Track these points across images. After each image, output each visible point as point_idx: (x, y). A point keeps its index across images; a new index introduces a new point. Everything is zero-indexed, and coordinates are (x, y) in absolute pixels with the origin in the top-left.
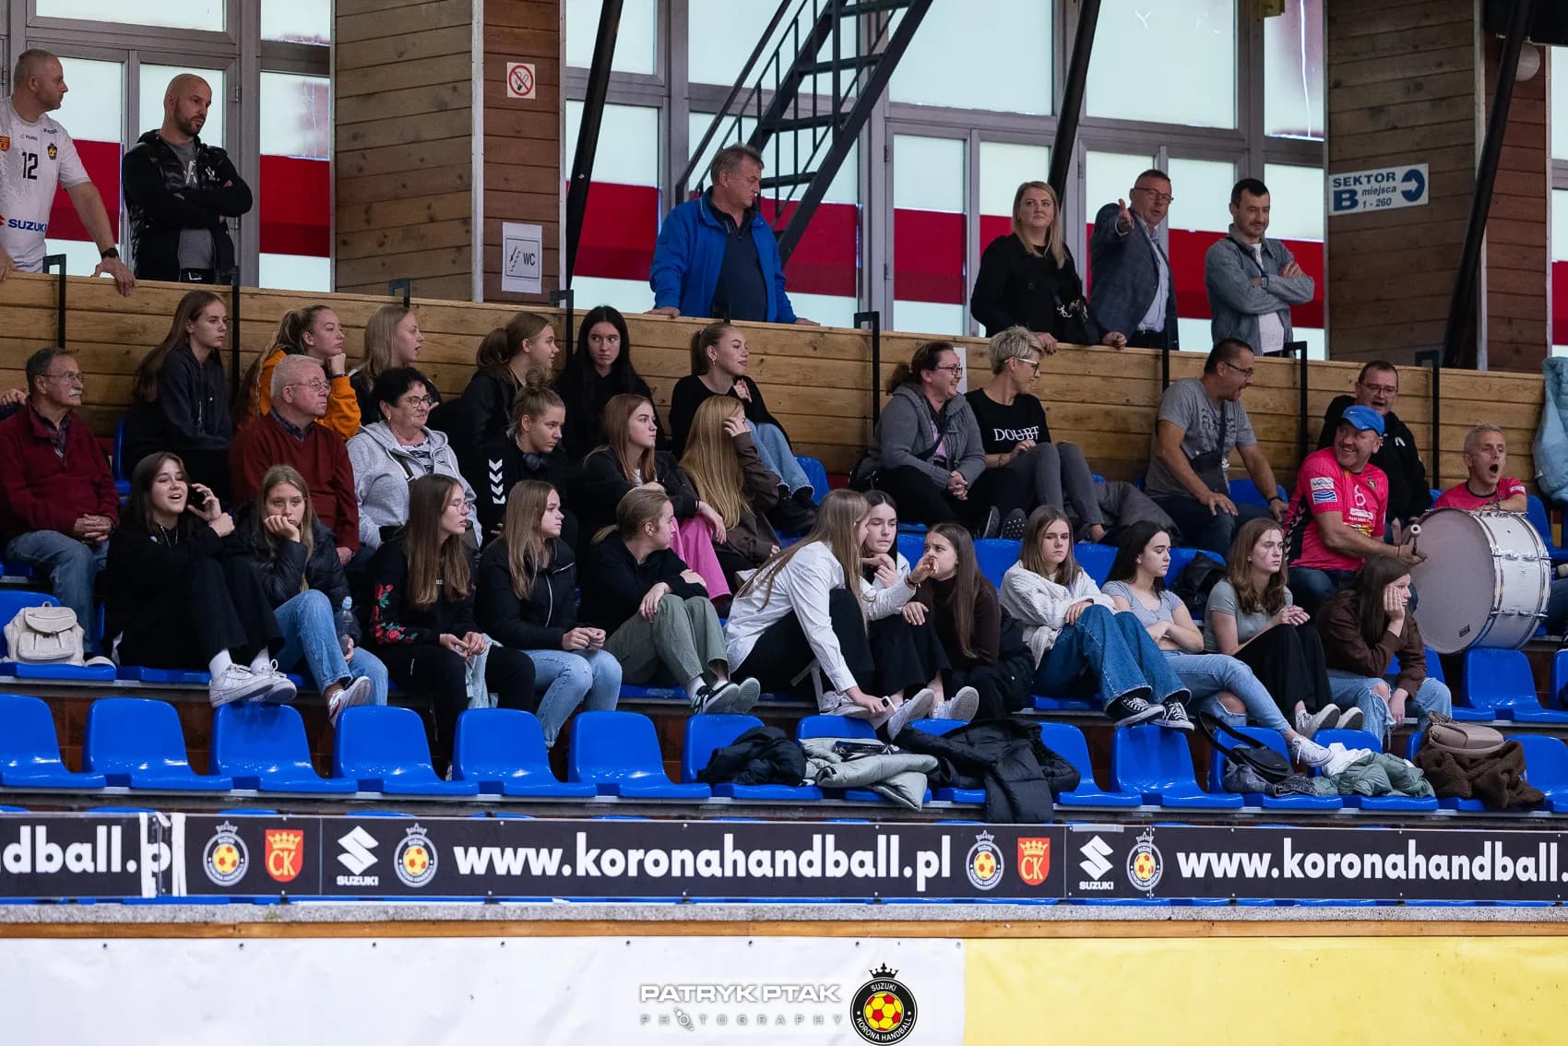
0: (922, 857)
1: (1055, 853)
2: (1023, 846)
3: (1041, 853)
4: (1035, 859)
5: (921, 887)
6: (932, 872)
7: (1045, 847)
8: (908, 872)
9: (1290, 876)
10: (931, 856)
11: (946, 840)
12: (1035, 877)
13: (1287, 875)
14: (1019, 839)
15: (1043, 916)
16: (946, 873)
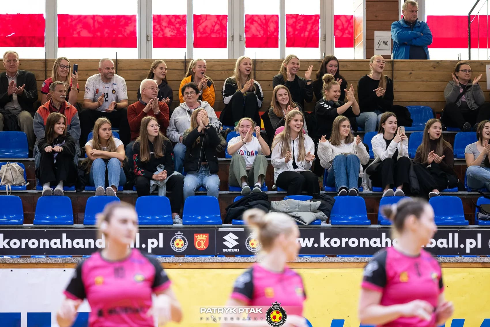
0: (150, 241)
1: (211, 239)
2: (197, 237)
3: (205, 239)
4: (202, 241)
5: (150, 251)
6: (155, 246)
7: (206, 237)
8: (144, 246)
9: (323, 246)
10: (154, 240)
11: (161, 235)
12: (202, 247)
13: (322, 245)
14: (195, 234)
15: (196, 261)
16: (161, 246)
